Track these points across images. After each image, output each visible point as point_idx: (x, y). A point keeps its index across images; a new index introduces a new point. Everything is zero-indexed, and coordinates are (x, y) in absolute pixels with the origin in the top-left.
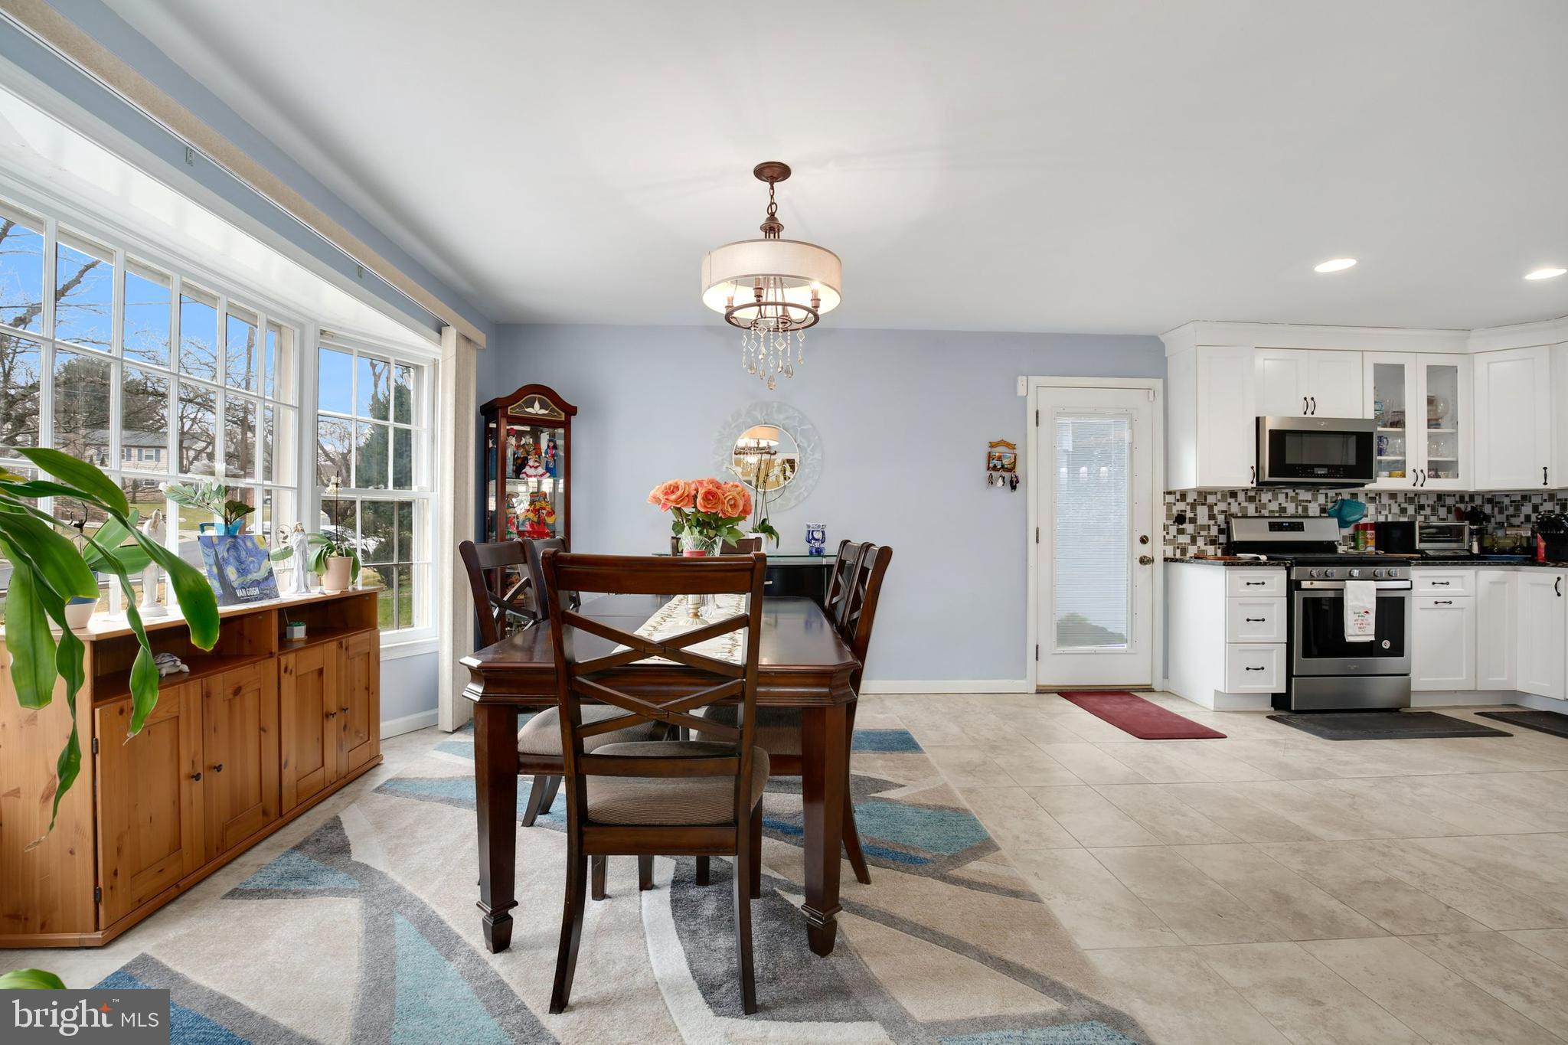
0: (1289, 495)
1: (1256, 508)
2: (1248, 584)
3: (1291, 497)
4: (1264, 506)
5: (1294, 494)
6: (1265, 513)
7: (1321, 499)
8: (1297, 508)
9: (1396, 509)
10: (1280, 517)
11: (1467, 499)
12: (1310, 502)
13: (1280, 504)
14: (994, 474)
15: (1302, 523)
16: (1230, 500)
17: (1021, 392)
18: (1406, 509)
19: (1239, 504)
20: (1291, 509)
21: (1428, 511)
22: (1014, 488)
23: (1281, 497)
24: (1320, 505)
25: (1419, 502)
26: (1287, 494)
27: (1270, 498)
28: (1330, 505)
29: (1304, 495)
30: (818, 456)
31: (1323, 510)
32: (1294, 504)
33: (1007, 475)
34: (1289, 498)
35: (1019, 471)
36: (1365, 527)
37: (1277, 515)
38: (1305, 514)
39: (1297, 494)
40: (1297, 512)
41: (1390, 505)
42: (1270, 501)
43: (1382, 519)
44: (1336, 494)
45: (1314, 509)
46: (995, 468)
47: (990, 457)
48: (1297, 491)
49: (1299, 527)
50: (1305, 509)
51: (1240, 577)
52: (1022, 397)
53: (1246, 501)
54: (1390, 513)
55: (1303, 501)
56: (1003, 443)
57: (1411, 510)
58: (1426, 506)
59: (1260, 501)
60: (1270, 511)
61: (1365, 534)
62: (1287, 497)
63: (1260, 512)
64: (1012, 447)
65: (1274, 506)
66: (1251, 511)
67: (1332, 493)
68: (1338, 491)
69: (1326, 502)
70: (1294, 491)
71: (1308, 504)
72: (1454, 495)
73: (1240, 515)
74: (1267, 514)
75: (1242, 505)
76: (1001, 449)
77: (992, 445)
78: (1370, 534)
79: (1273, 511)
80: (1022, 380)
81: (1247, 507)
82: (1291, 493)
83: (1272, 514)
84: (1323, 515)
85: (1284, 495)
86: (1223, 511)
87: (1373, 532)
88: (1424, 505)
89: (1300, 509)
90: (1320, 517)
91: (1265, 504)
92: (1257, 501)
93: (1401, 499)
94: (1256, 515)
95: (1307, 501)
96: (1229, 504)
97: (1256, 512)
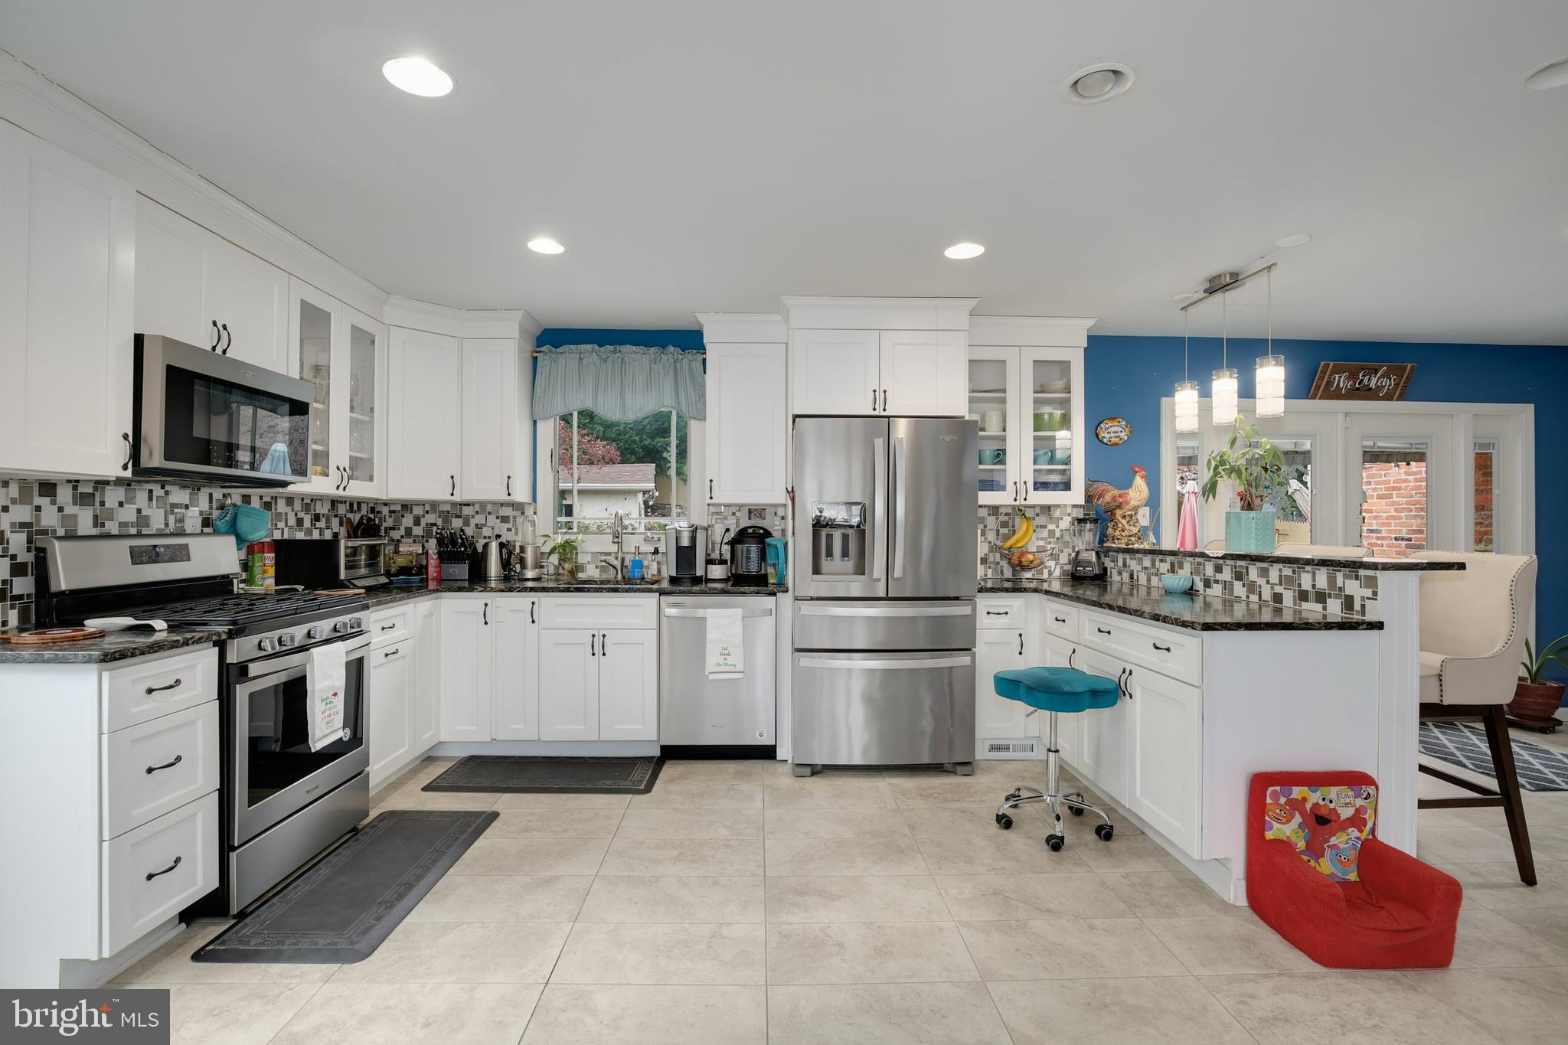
0: (155, 494)
1: (96, 517)
2: (150, 691)
3: (158, 498)
4: (110, 516)
5: (162, 493)
6: (112, 527)
7: (204, 505)
8: (167, 520)
9: (292, 521)
10: (139, 535)
11: (355, 508)
12: (187, 507)
13: (139, 511)
15: (186, 545)
16: (37, 501)
18: (302, 519)
19: (60, 510)
20: (157, 519)
21: (322, 524)
23: (141, 497)
24: (201, 513)
25: (315, 510)
26: (151, 491)
27: (122, 499)
28: (216, 513)
29: (179, 495)
31: (206, 522)
32: (162, 511)
34: (155, 498)
36: (262, 547)
37: (133, 531)
38: (182, 530)
39: (167, 493)
40: (167, 525)
41: (286, 514)
42: (121, 504)
43: (277, 535)
44: (224, 496)
45: (193, 520)
48: (167, 488)
49: (181, 554)
50: (180, 520)
51: (133, 681)
53: (74, 504)
54: (286, 525)
55: (176, 506)
57: (307, 524)
58: (321, 516)
59: (102, 503)
60: (122, 525)
61: (262, 559)
62: (150, 499)
63: (103, 525)
65: (128, 514)
66: (85, 524)
67: (218, 494)
68: (226, 491)
69: (211, 507)
70: (163, 487)
71: (184, 512)
72: (345, 502)
73: (61, 532)
74: (115, 531)
75: (66, 513)
78: (270, 557)
79: (126, 525)
81: (76, 517)
82: (158, 491)
83: (124, 531)
84: (206, 530)
85: (146, 494)
86: (24, 525)
87: (273, 555)
88: (319, 514)
89: (172, 519)
90: (202, 533)
91: (112, 511)
92: (97, 504)
93: (297, 505)
94: (94, 532)
95: (182, 506)
96: (38, 509)
97: (95, 525)
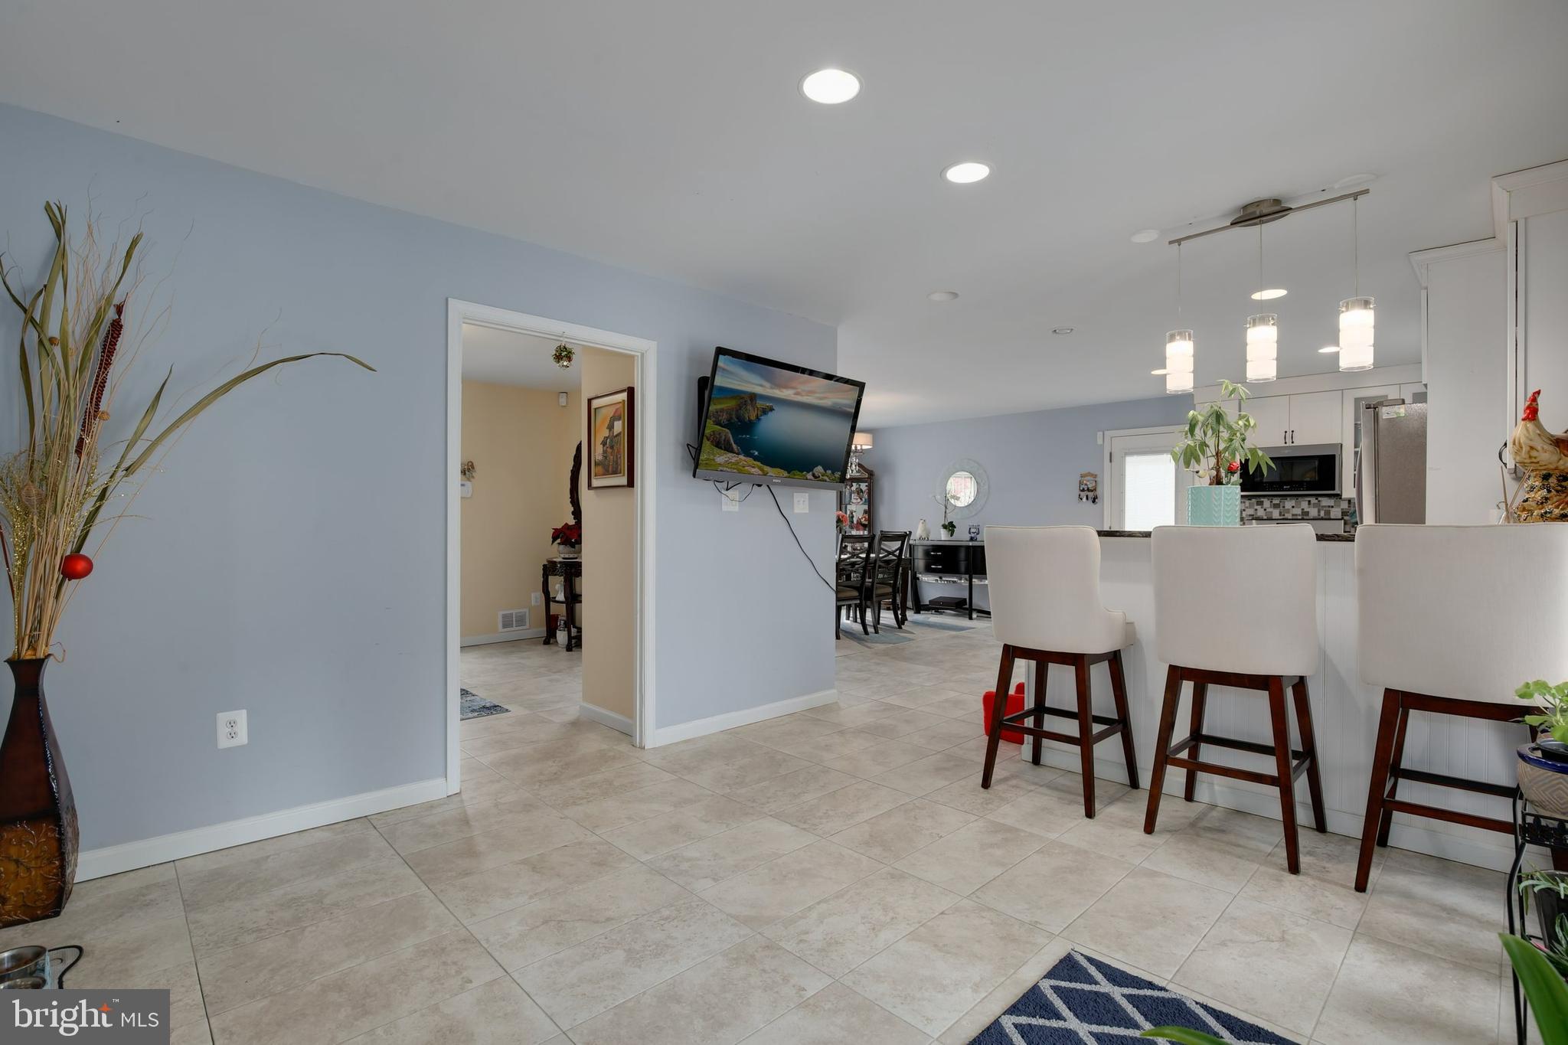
0: (1312, 502)
1: (1280, 513)
3: (1314, 504)
4: (1288, 511)
7: (1343, 505)
8: (1319, 512)
12: (1332, 507)
14: (1082, 493)
16: (1256, 507)
17: (1100, 442)
19: (1265, 510)
20: (1313, 513)
22: (1094, 502)
23: (1304, 504)
24: (1342, 509)
26: (1309, 501)
27: (1294, 505)
28: (1352, 509)
29: (1325, 502)
30: (986, 487)
31: (1344, 513)
32: (1316, 509)
33: (1091, 494)
35: (1098, 492)
37: (1300, 517)
38: (1327, 517)
39: (1319, 501)
40: (1319, 515)
42: (1293, 507)
45: (1336, 513)
46: (1083, 490)
47: (1081, 483)
48: (1319, 499)
50: (1328, 513)
52: (1101, 445)
53: (1271, 507)
55: (1325, 506)
56: (1089, 474)
59: (1284, 507)
60: (1293, 515)
62: (1309, 504)
63: (1284, 515)
64: (1096, 476)
65: (1298, 511)
66: (1276, 514)
69: (1350, 507)
70: (1317, 499)
71: (1331, 509)
73: (1265, 518)
75: (1267, 510)
76: (1089, 478)
77: (1082, 476)
79: (1296, 515)
80: (1100, 434)
81: (1272, 512)
82: (1313, 500)
83: (1295, 517)
85: (1307, 502)
86: (1250, 515)
89: (1322, 514)
91: (1289, 509)
95: (1329, 507)
96: (1256, 510)
97: (1280, 515)
